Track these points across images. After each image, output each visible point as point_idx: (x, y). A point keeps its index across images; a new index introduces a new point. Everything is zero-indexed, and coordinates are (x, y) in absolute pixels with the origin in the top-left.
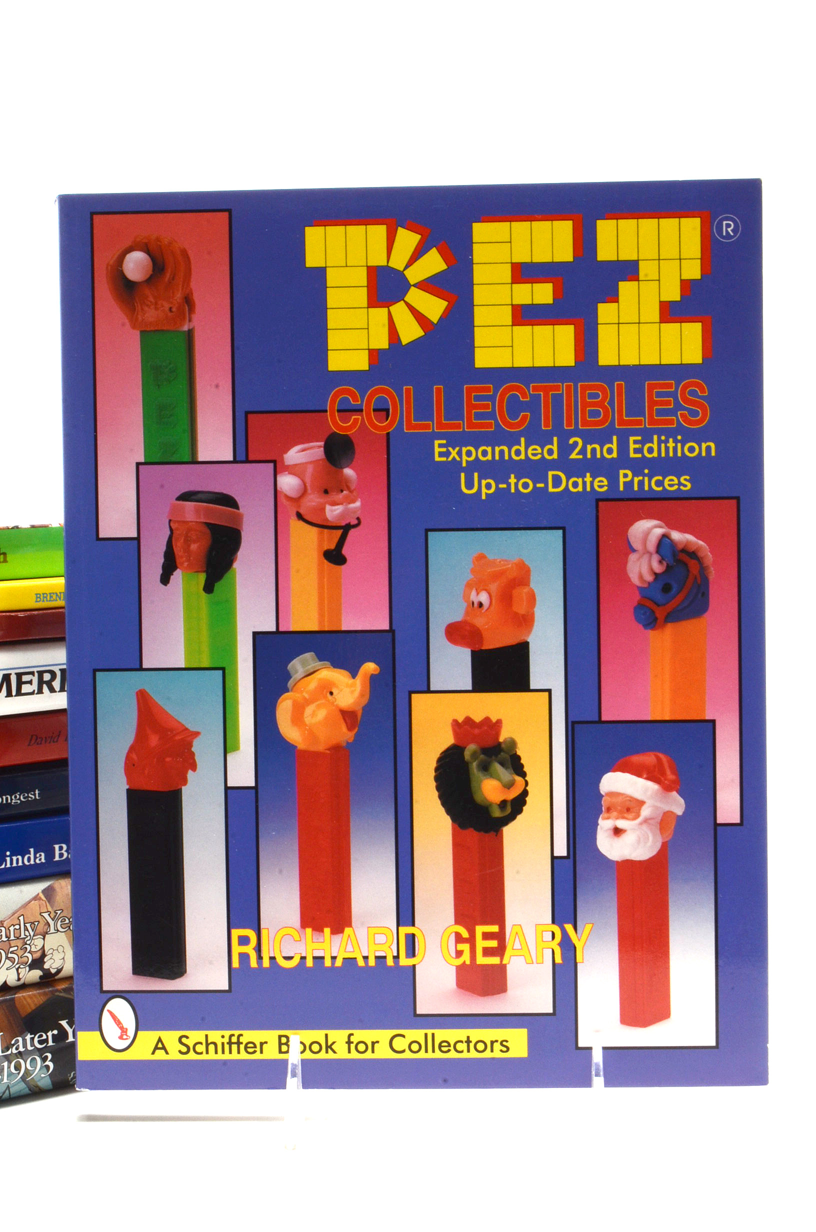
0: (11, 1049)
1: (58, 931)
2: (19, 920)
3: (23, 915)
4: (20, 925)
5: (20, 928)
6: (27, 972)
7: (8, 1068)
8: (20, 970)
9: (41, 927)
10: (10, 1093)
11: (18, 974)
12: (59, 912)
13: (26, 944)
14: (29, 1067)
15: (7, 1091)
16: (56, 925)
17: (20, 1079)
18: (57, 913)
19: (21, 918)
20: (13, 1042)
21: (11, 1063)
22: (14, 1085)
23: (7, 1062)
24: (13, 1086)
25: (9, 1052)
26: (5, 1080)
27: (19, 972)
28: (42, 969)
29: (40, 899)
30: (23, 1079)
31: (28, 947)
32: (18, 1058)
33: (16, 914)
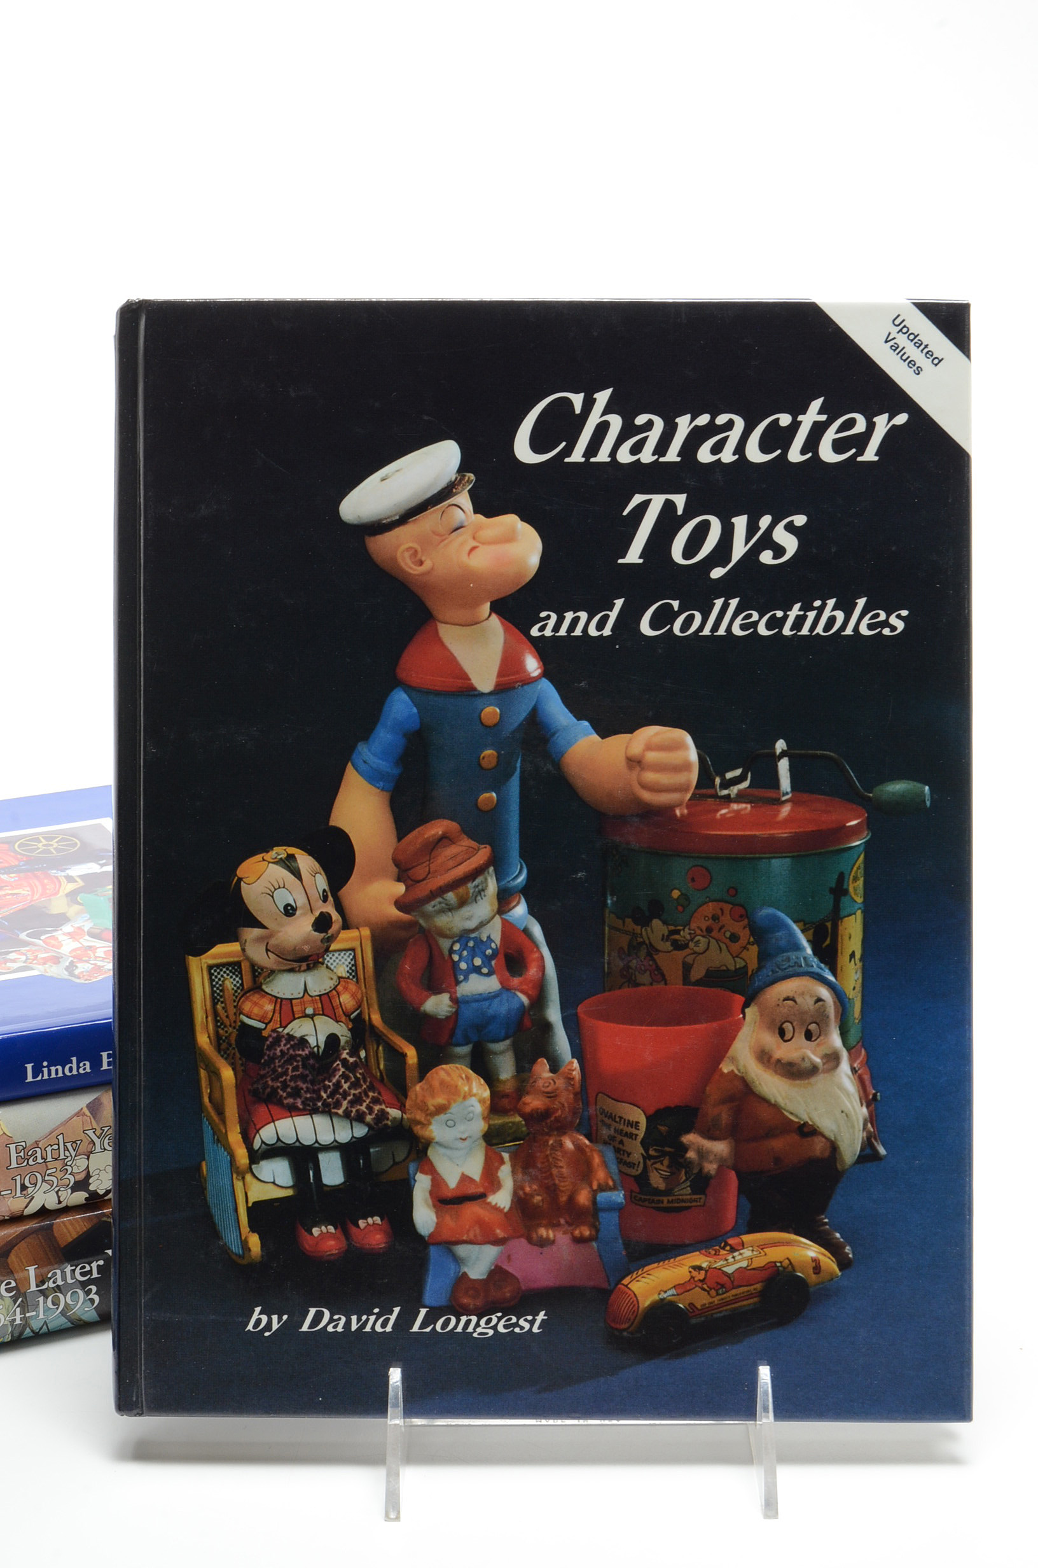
0: (47, 1283)
1: (105, 1149)
2: (58, 1139)
3: (62, 1133)
4: (58, 1145)
5: (59, 1148)
6: (69, 1194)
7: (44, 1303)
8: (60, 1193)
9: (84, 1147)
10: (48, 1329)
11: (59, 1197)
12: (106, 1129)
13: (66, 1165)
14: (69, 1301)
15: (45, 1327)
16: (102, 1144)
17: (60, 1314)
18: (104, 1130)
19: (61, 1137)
20: (49, 1276)
21: (47, 1298)
22: (53, 1320)
23: (42, 1297)
24: (51, 1322)
25: (45, 1286)
26: (41, 1316)
27: (60, 1194)
28: (87, 1190)
29: (84, 1114)
30: (63, 1313)
31: (69, 1168)
32: (56, 1292)
33: (54, 1133)
